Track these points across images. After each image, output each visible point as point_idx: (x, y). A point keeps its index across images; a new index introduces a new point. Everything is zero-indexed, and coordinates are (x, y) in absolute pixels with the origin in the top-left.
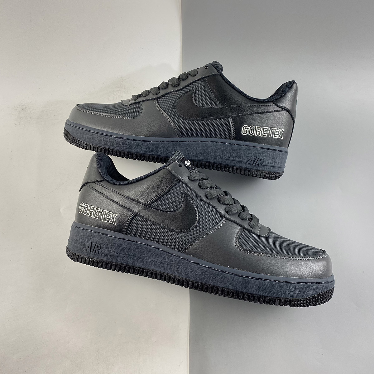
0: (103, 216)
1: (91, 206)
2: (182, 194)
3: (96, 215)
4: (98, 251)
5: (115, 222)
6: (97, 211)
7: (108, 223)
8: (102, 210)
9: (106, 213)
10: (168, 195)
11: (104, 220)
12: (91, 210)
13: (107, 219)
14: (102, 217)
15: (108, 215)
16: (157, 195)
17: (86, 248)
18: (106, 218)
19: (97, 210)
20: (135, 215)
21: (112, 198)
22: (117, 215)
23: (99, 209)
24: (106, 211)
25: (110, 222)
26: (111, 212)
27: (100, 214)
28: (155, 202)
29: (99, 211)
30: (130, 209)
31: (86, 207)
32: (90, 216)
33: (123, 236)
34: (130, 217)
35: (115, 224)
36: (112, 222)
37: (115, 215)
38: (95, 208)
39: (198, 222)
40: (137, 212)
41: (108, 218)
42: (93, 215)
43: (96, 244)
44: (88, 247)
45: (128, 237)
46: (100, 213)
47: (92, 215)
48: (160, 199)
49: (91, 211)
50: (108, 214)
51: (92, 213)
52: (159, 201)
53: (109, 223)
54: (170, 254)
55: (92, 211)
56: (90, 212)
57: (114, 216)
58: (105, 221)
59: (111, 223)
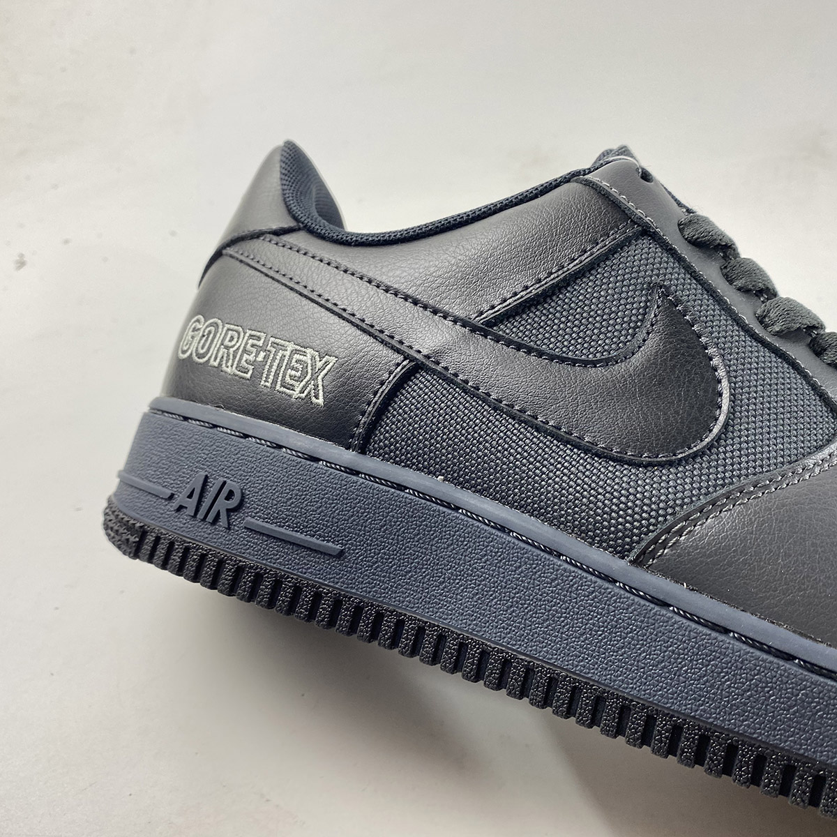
0: (271, 366)
1: (232, 327)
2: (652, 287)
3: (243, 362)
4: (228, 516)
5: (321, 393)
6: (253, 346)
7: (290, 396)
8: (272, 339)
9: (288, 353)
10: (584, 288)
11: (275, 382)
12: (227, 343)
13: (287, 378)
14: (269, 371)
15: (293, 363)
16: (529, 284)
17: (181, 499)
18: (284, 376)
19: (251, 341)
20: (416, 368)
21: (320, 292)
22: (333, 360)
23: (259, 338)
24: (291, 347)
25: (298, 390)
26: (308, 351)
27: (260, 358)
28: (517, 314)
29: (260, 343)
30: (397, 338)
31: (210, 332)
32: (220, 364)
33: (348, 457)
34: (391, 373)
35: (321, 401)
36: (309, 393)
37: (326, 363)
38: (245, 333)
39: (726, 425)
40: (425, 352)
41: (293, 373)
42: (229, 364)
43: (225, 483)
44: (190, 496)
45: (370, 464)
46: (262, 354)
47: (227, 361)
48: (538, 303)
49: (227, 348)
50: (297, 357)
51: (228, 355)
52: (533, 316)
53: (296, 394)
54: (566, 566)
55: (230, 344)
56: (223, 350)
57: (319, 364)
58: (278, 387)
59: (303, 395)
